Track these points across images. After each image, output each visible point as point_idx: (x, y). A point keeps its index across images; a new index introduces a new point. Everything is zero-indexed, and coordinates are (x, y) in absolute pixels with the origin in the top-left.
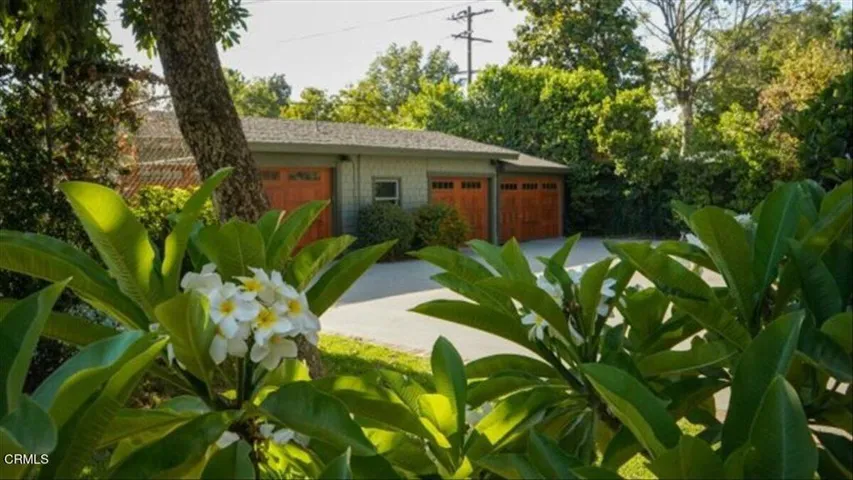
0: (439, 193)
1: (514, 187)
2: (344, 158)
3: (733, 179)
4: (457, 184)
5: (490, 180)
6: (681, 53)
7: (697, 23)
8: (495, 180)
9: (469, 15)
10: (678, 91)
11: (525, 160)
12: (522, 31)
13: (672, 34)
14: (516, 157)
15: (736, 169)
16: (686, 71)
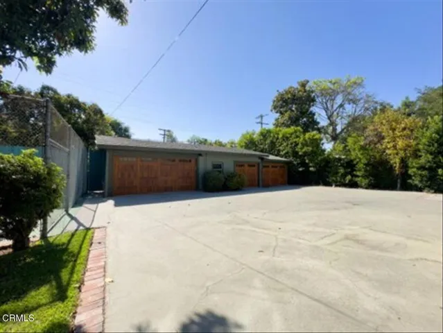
0: (237, 168)
1: (268, 167)
2: (200, 155)
3: (355, 162)
4: (246, 166)
5: (258, 164)
6: (332, 124)
7: (338, 114)
8: (261, 165)
9: (262, 117)
10: (332, 136)
11: (271, 157)
12: (277, 120)
13: (329, 118)
14: (268, 156)
15: (355, 159)
16: (334, 130)
